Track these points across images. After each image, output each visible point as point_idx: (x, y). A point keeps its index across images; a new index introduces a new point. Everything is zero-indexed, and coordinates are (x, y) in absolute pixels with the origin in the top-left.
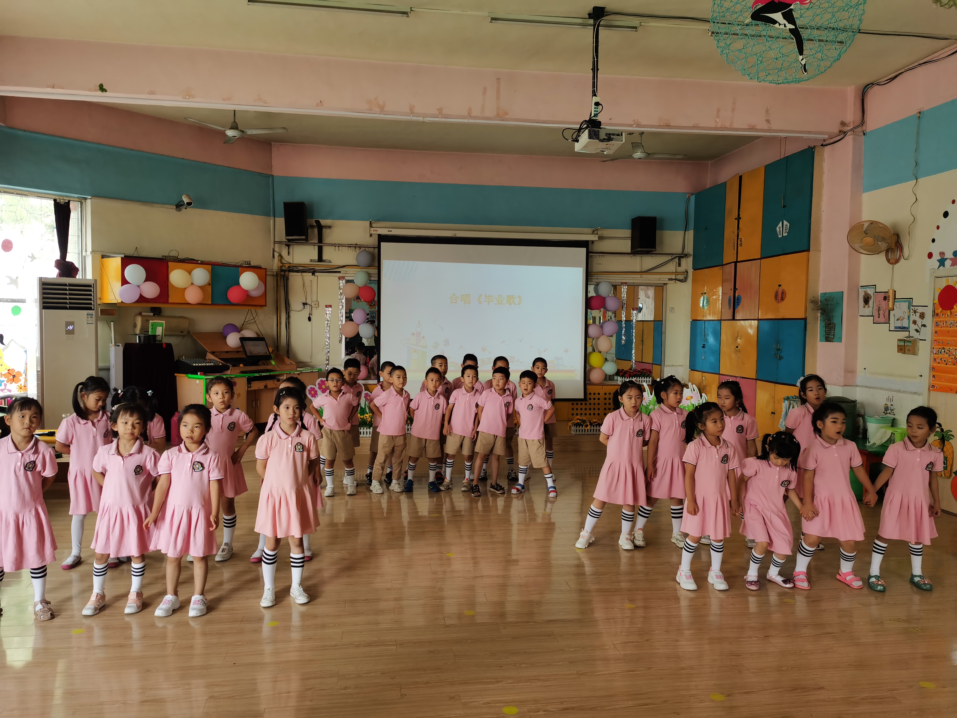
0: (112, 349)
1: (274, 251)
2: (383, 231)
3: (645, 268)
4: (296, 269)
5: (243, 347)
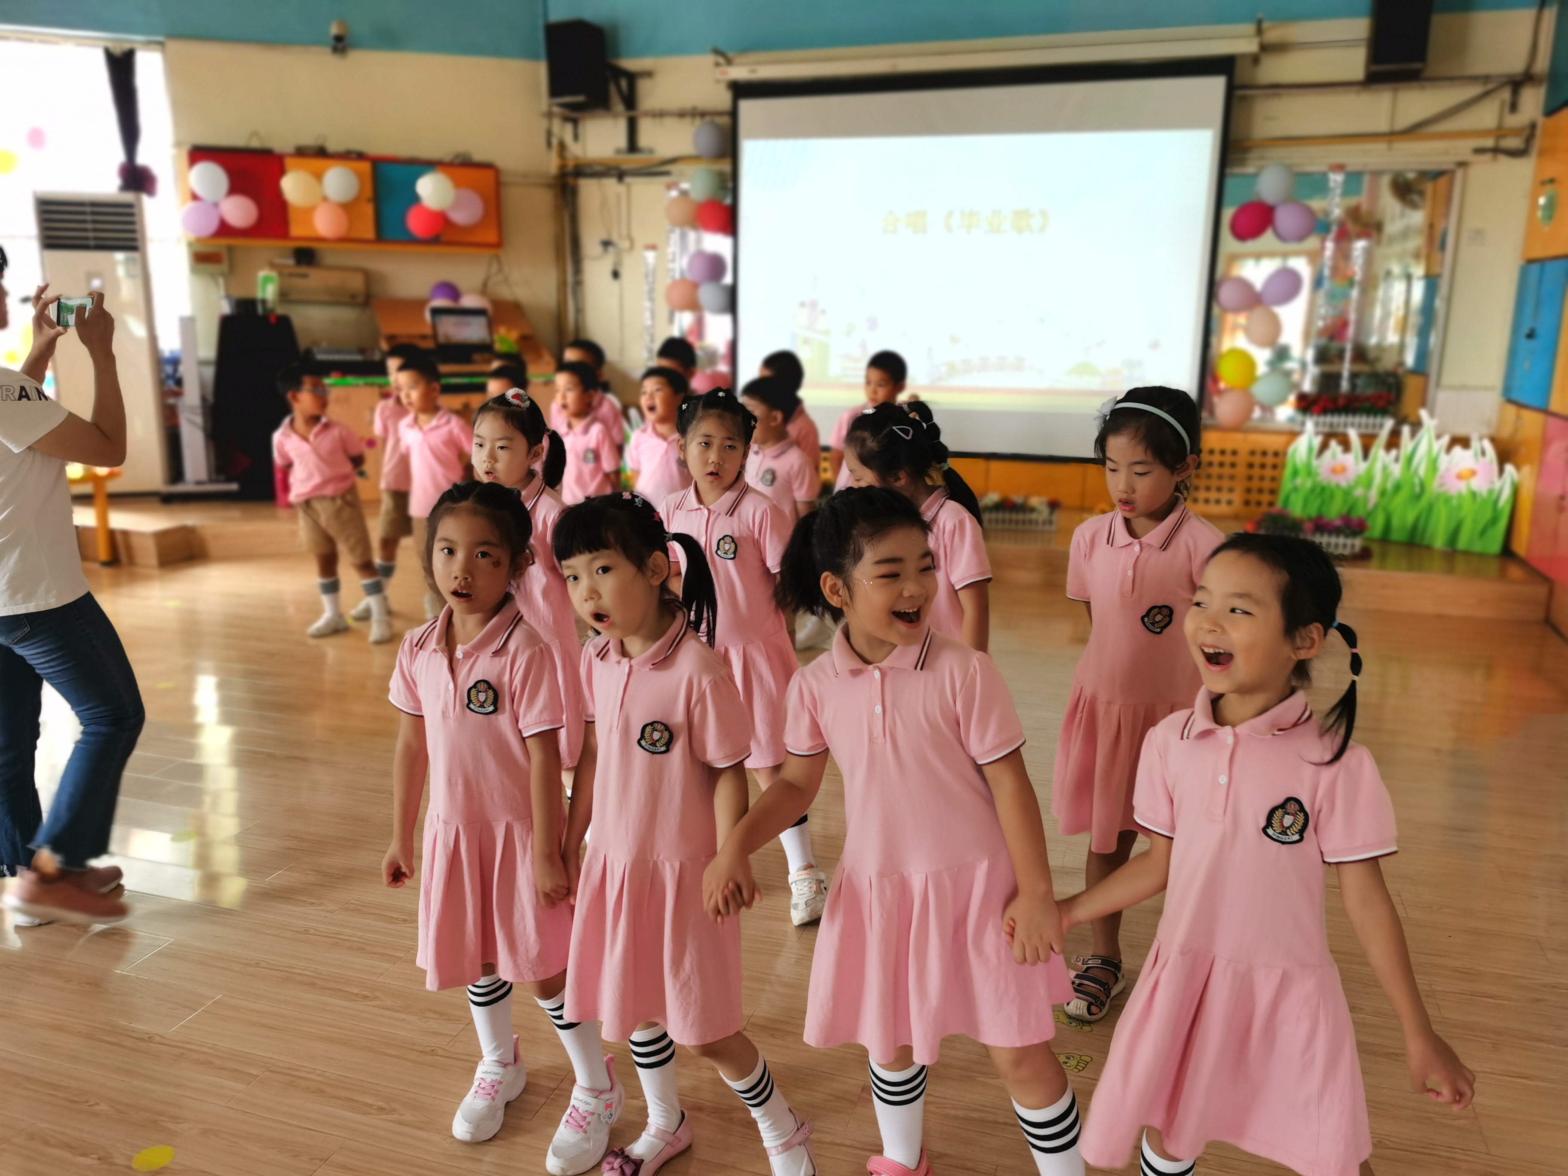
1: (549, 134)
2: (740, 73)
3: (1402, 123)
4: (588, 171)
5: (434, 326)
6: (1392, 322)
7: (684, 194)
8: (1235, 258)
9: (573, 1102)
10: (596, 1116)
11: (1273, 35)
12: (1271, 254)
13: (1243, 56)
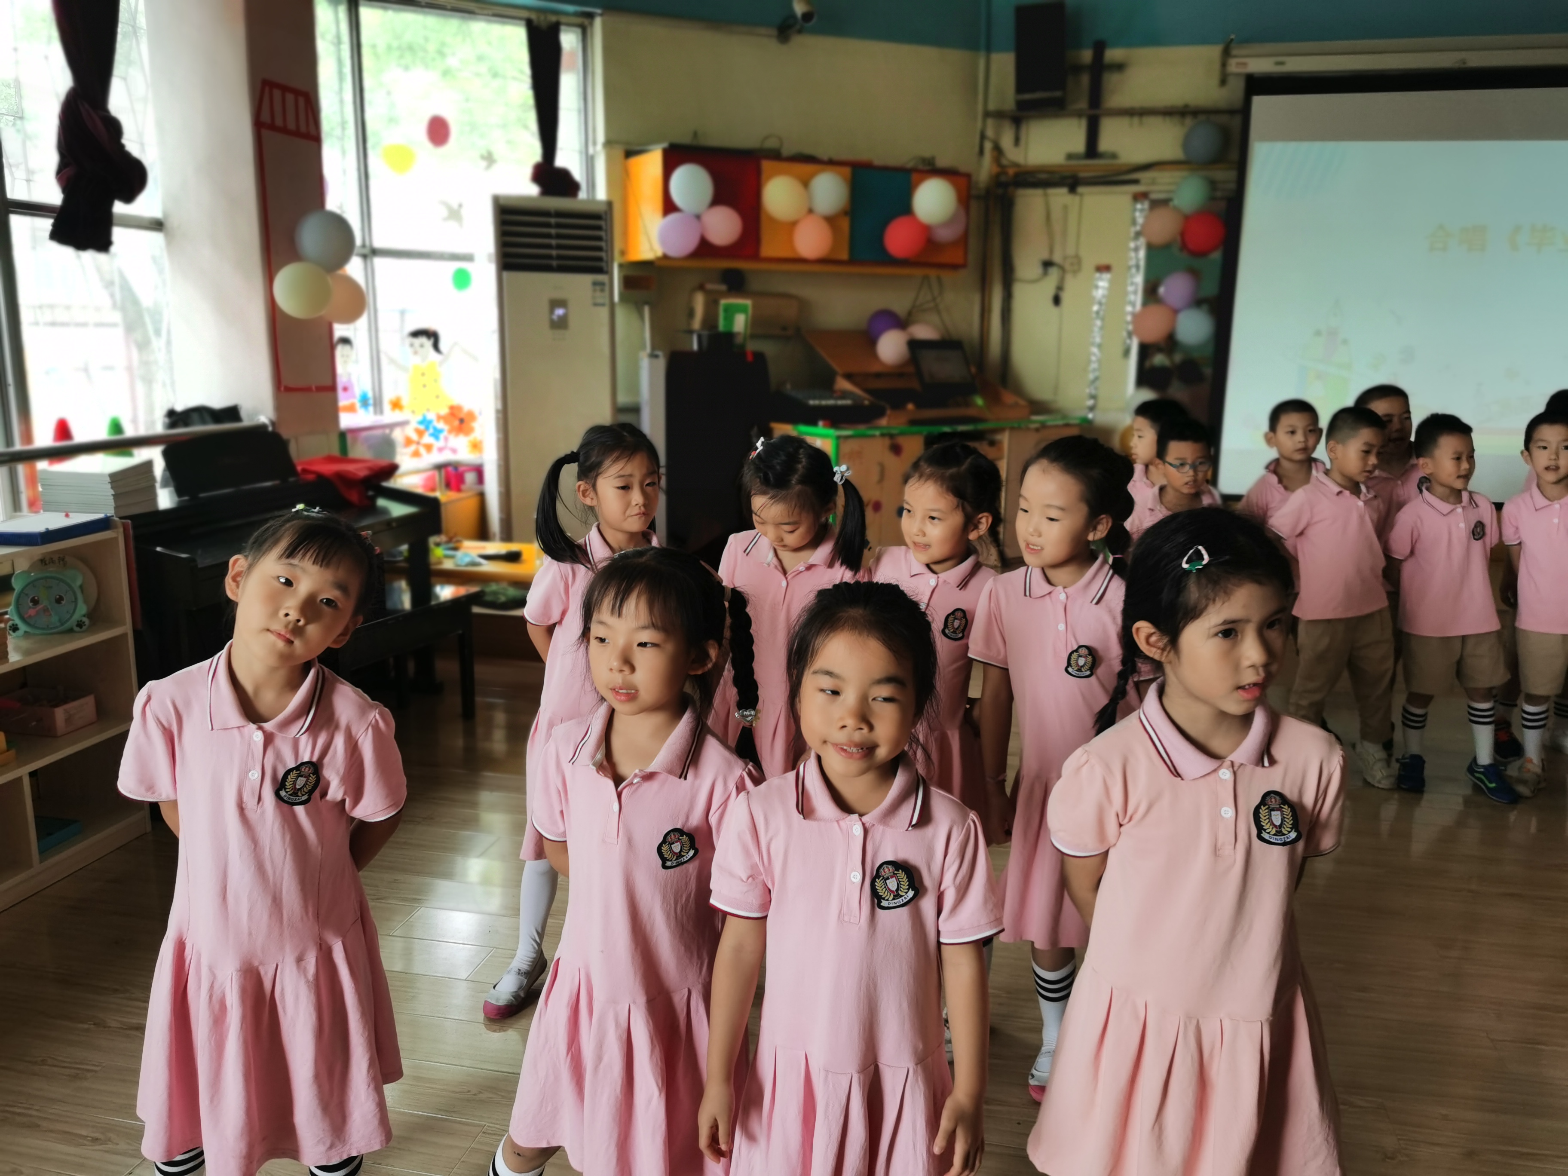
0: (645, 363)
1: (982, 137)
2: (1262, 65)
4: (1031, 179)
5: (916, 362)
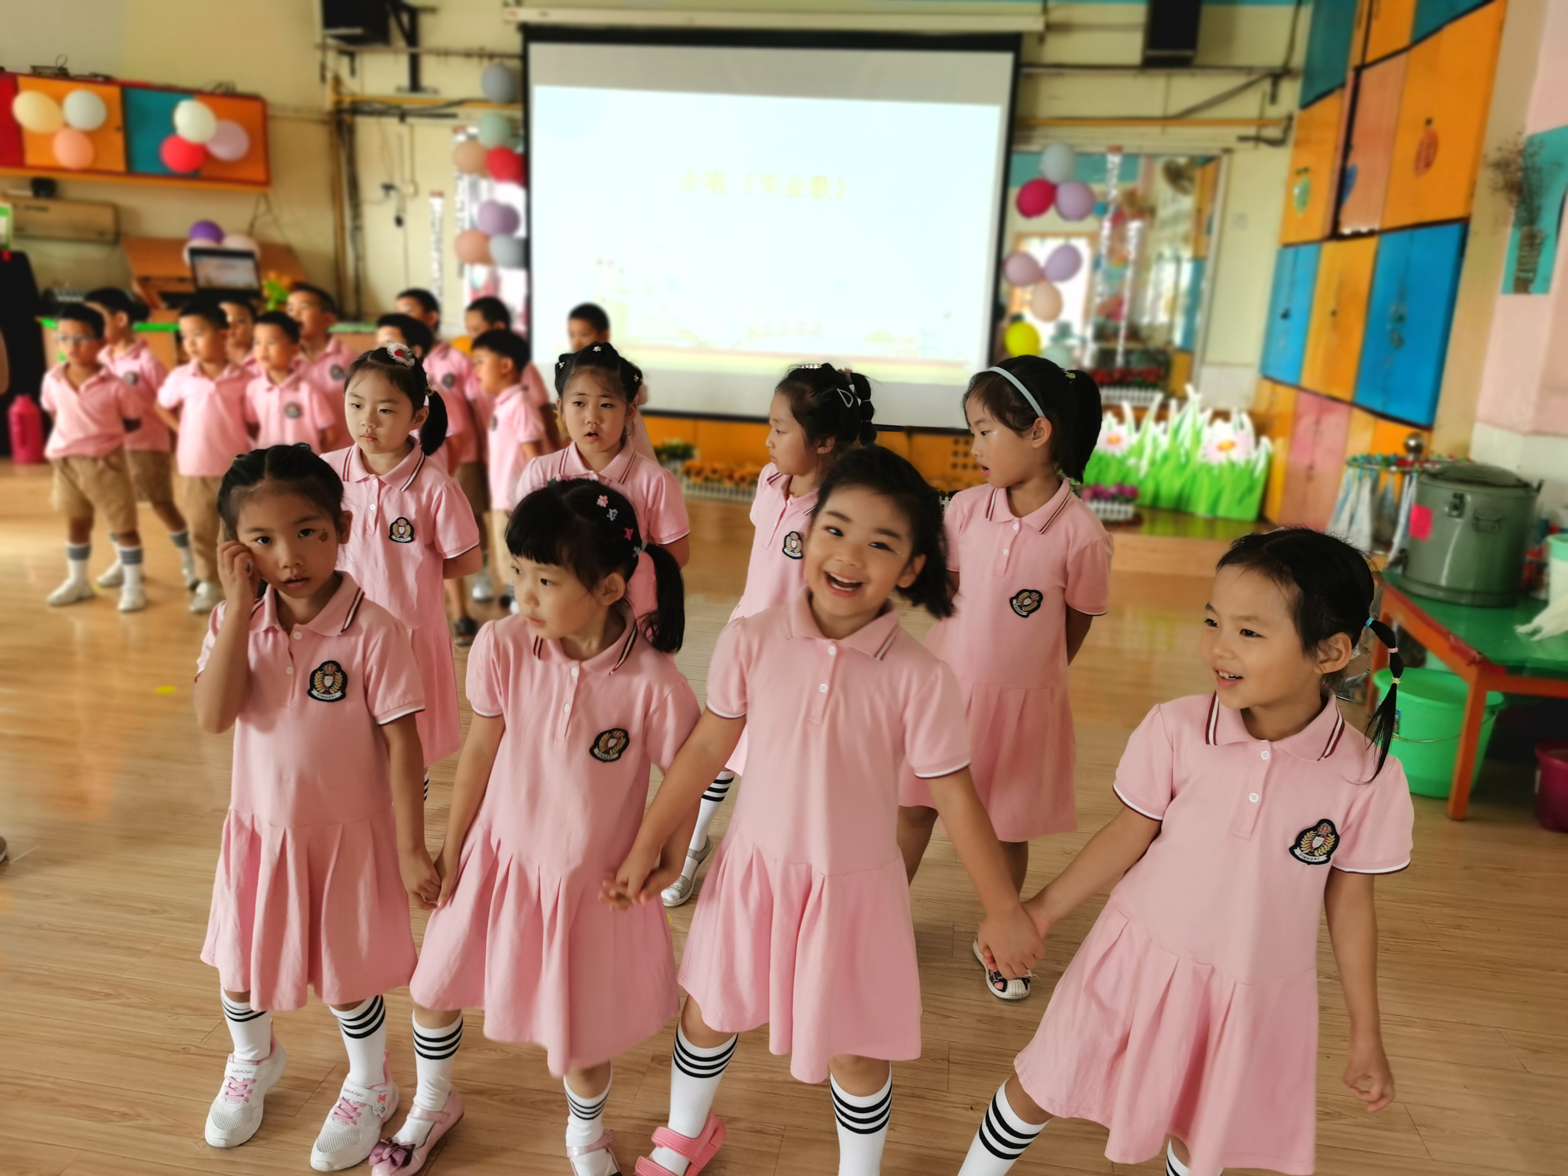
1: (323, 67)
2: (530, 15)
3: (1175, 108)
4: (367, 108)
5: (193, 268)
6: (1163, 304)
7: (472, 138)
8: (1022, 236)
9: (343, 1094)
10: (367, 1107)
11: (1058, 15)
12: (1055, 235)
13: (1030, 34)
